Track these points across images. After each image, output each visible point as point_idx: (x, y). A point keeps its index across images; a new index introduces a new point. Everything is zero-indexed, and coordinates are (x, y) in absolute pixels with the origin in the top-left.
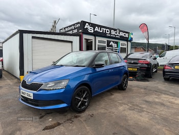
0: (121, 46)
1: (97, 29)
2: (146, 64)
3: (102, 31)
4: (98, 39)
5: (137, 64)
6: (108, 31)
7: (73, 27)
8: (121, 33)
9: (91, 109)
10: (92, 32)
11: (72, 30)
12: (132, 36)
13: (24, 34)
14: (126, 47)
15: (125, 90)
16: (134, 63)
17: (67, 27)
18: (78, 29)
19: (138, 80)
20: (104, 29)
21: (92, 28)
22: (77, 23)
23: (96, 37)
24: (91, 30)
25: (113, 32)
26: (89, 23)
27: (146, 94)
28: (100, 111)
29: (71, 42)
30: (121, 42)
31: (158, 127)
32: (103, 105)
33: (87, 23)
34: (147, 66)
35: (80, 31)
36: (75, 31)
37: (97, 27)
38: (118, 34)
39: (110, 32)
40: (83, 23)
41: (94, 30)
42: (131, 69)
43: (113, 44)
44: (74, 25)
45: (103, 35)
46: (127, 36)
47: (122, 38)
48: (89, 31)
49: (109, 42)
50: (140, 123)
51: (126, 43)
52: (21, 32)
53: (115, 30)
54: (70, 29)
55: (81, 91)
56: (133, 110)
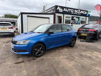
0: (81, 20)
1: (65, 10)
2: (94, 31)
3: (68, 11)
4: (66, 15)
5: (88, 31)
6: (72, 11)
7: (51, 9)
8: (81, 11)
9: (45, 56)
10: (62, 11)
11: (50, 11)
12: (89, 13)
13: (23, 15)
14: (85, 20)
15: (73, 47)
16: (86, 31)
17: (48, 9)
18: (53, 10)
19: (86, 42)
20: (70, 10)
21: (62, 9)
22: (53, 7)
23: (65, 15)
24: (61, 10)
25: (76, 11)
26: (60, 7)
27: (85, 50)
28: (48, 57)
29: (49, 18)
30: (81, 17)
31: (75, 70)
32: (53, 55)
33: (59, 6)
34: (94, 33)
35: (54, 11)
36: (52, 12)
37: (65, 9)
38: (79, 12)
39: (74, 11)
40: (57, 7)
41: (63, 10)
42: (84, 35)
43: (76, 19)
44: (51, 8)
45: (69, 13)
46: (86, 13)
47: (82, 15)
48: (60, 11)
49: (73, 18)
50: (65, 67)
51: (85, 17)
52: (22, 14)
53: (77, 10)
54: (49, 10)
55: (38, 46)
56: (68, 59)
